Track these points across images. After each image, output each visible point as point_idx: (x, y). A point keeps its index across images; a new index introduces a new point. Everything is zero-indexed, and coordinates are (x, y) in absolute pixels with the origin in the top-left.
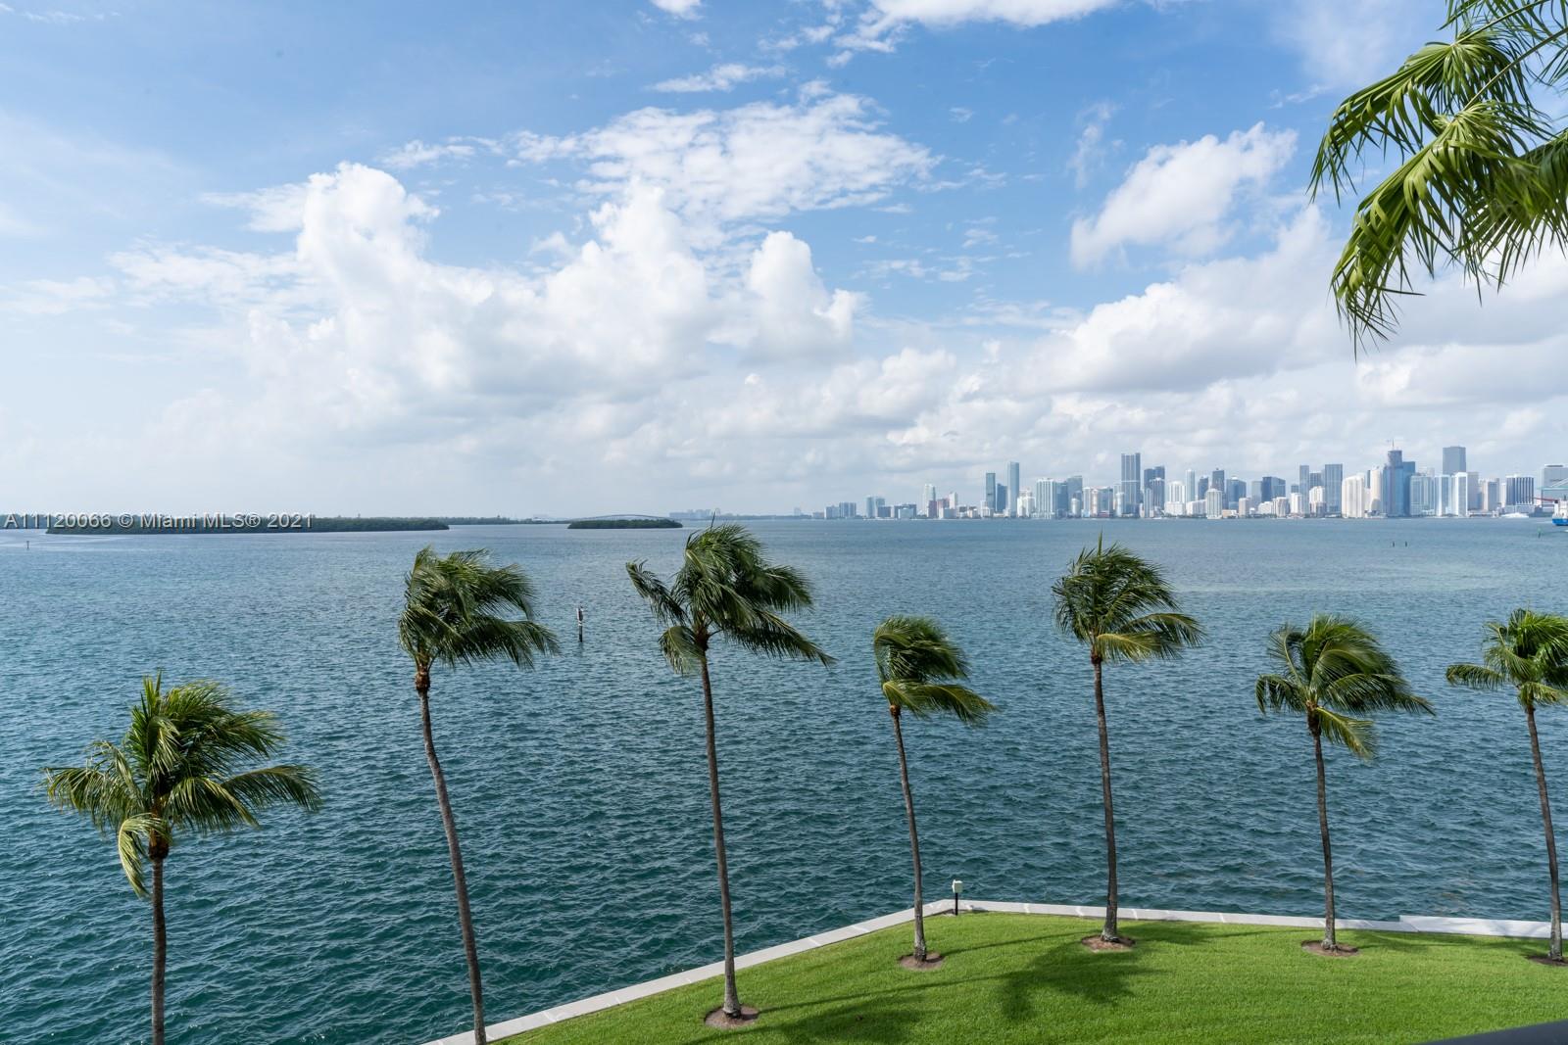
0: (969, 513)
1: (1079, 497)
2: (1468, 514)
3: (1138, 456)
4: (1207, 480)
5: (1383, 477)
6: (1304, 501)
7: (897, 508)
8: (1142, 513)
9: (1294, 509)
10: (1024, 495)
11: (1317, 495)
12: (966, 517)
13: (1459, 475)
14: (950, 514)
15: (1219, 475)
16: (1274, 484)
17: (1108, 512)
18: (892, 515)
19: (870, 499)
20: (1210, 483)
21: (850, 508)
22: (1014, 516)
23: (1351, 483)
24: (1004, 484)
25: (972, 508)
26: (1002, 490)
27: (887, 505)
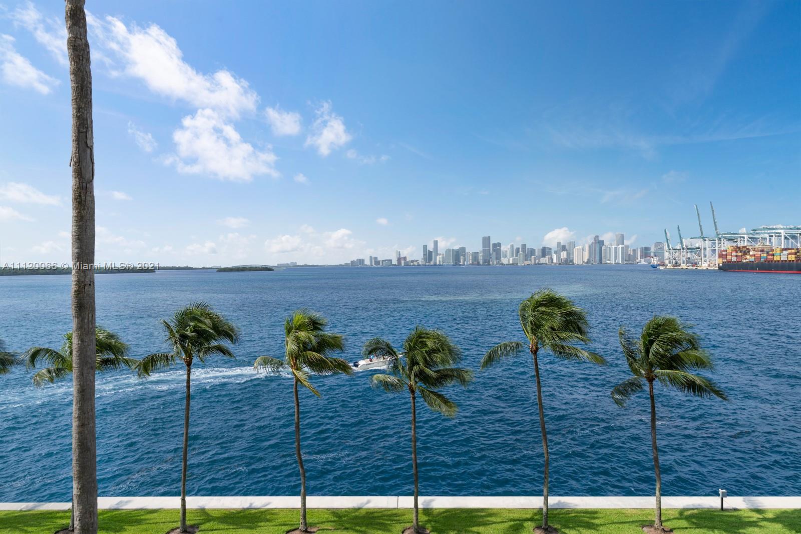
0: (415, 263)
1: (464, 256)
2: (625, 263)
3: (489, 237)
4: (519, 248)
5: (590, 247)
6: (558, 258)
7: (383, 261)
8: (491, 263)
9: (555, 261)
10: (440, 255)
11: (564, 255)
12: (414, 265)
13: (621, 246)
14: (407, 264)
15: (524, 246)
16: (547, 250)
17: (476, 263)
18: (381, 264)
19: (371, 257)
20: (520, 250)
21: (361, 261)
22: (435, 265)
23: (578, 249)
24: (431, 250)
25: (417, 261)
26: (430, 253)
27: (379, 259)
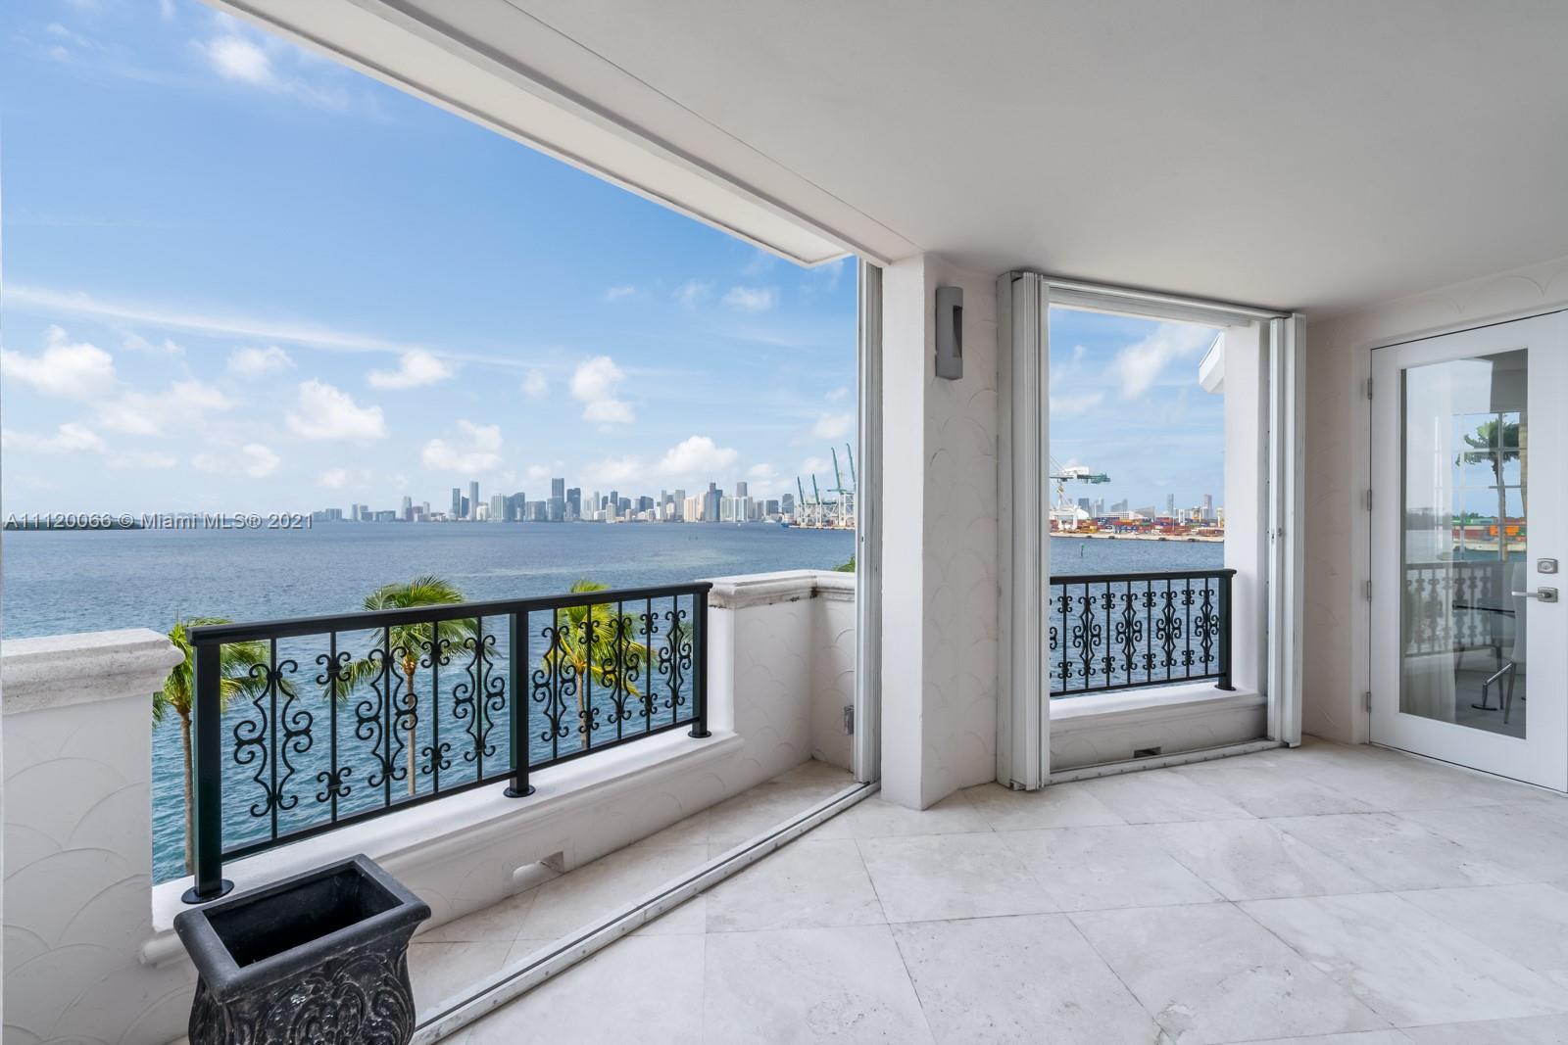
0: (439, 518)
1: (523, 507)
3: (562, 480)
4: (607, 498)
5: (705, 498)
6: (663, 512)
7: (378, 513)
8: (565, 518)
9: (658, 517)
10: (482, 505)
11: (670, 509)
12: (436, 520)
13: (743, 498)
14: (423, 518)
15: (614, 494)
16: (647, 502)
17: (542, 517)
18: (374, 519)
19: (355, 506)
20: (609, 500)
21: (336, 514)
22: (474, 520)
23: (689, 501)
24: (467, 497)
25: (441, 514)
26: (466, 501)
27: (370, 510)
